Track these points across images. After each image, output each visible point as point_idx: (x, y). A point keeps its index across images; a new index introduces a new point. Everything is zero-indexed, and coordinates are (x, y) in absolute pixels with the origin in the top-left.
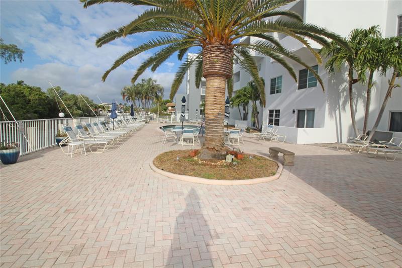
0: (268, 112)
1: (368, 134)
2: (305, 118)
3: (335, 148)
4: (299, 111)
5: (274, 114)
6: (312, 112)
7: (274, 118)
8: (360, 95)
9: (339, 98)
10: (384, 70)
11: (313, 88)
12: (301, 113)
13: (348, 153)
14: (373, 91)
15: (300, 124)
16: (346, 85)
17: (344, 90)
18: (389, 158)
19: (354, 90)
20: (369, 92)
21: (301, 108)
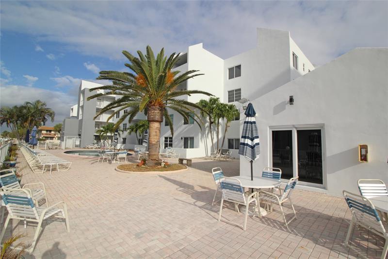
0: (164, 138)
1: (219, 151)
2: (188, 142)
3: (206, 159)
4: (185, 138)
5: (169, 140)
6: (192, 139)
7: (168, 143)
8: (214, 130)
9: (205, 131)
10: (223, 118)
11: (192, 125)
12: (186, 139)
13: (212, 160)
14: (220, 128)
15: (186, 146)
16: (207, 124)
17: (207, 127)
18: (227, 161)
19: (212, 127)
20: (218, 129)
21: (186, 136)
